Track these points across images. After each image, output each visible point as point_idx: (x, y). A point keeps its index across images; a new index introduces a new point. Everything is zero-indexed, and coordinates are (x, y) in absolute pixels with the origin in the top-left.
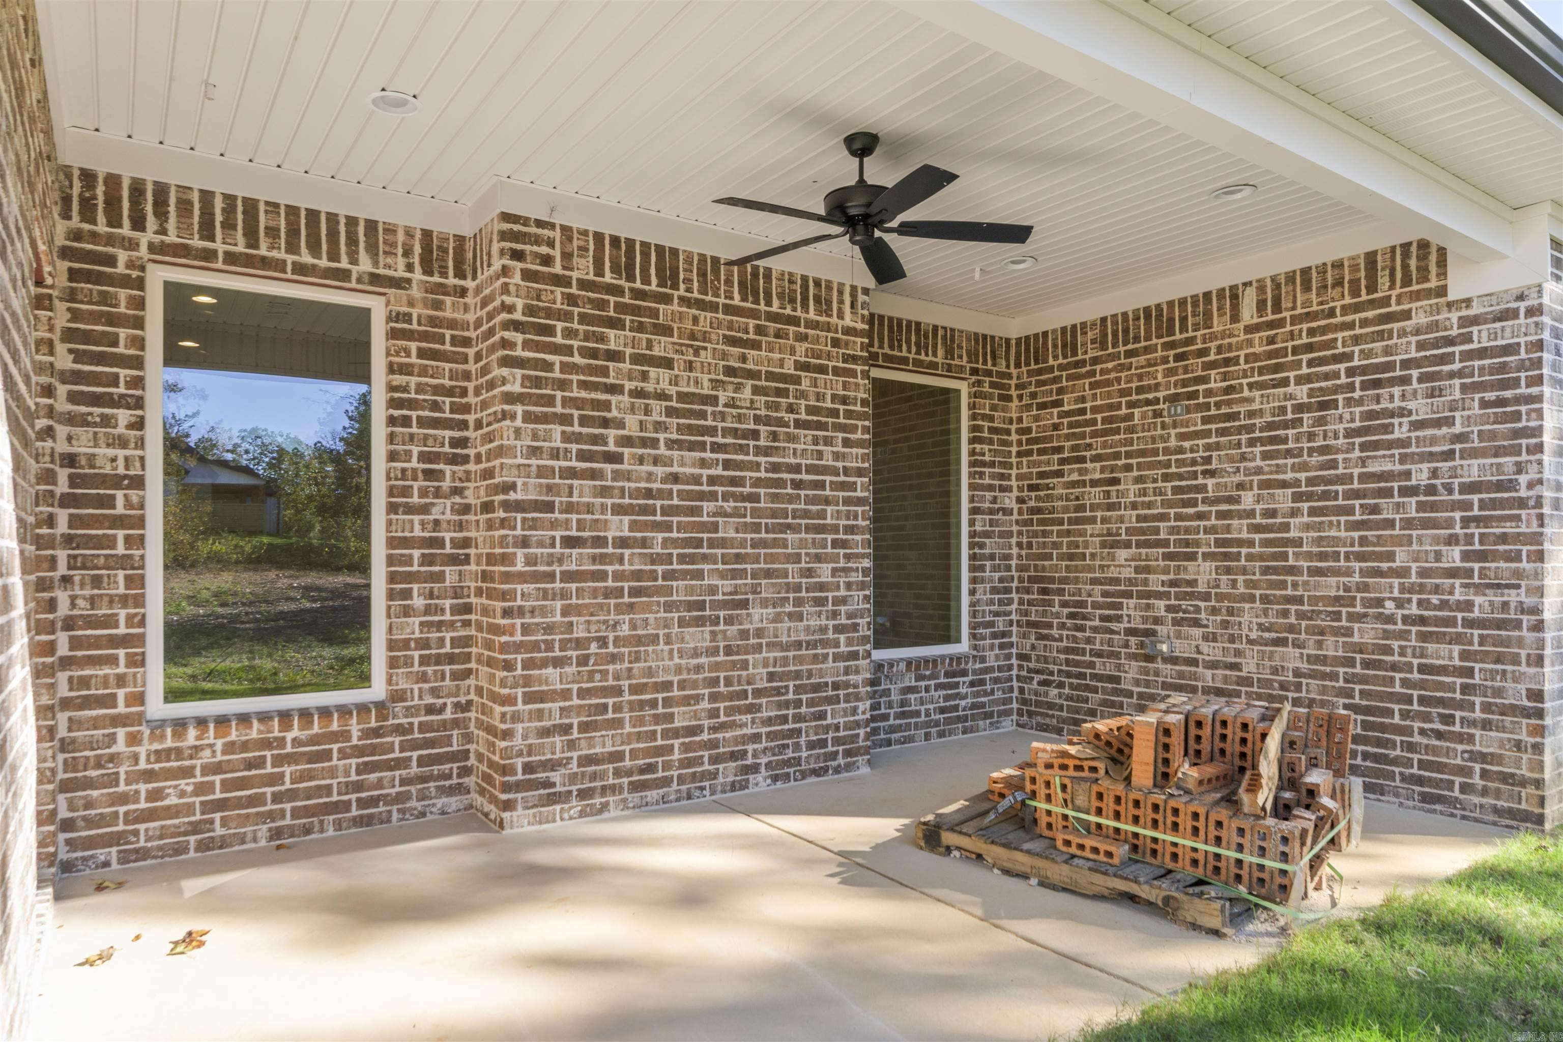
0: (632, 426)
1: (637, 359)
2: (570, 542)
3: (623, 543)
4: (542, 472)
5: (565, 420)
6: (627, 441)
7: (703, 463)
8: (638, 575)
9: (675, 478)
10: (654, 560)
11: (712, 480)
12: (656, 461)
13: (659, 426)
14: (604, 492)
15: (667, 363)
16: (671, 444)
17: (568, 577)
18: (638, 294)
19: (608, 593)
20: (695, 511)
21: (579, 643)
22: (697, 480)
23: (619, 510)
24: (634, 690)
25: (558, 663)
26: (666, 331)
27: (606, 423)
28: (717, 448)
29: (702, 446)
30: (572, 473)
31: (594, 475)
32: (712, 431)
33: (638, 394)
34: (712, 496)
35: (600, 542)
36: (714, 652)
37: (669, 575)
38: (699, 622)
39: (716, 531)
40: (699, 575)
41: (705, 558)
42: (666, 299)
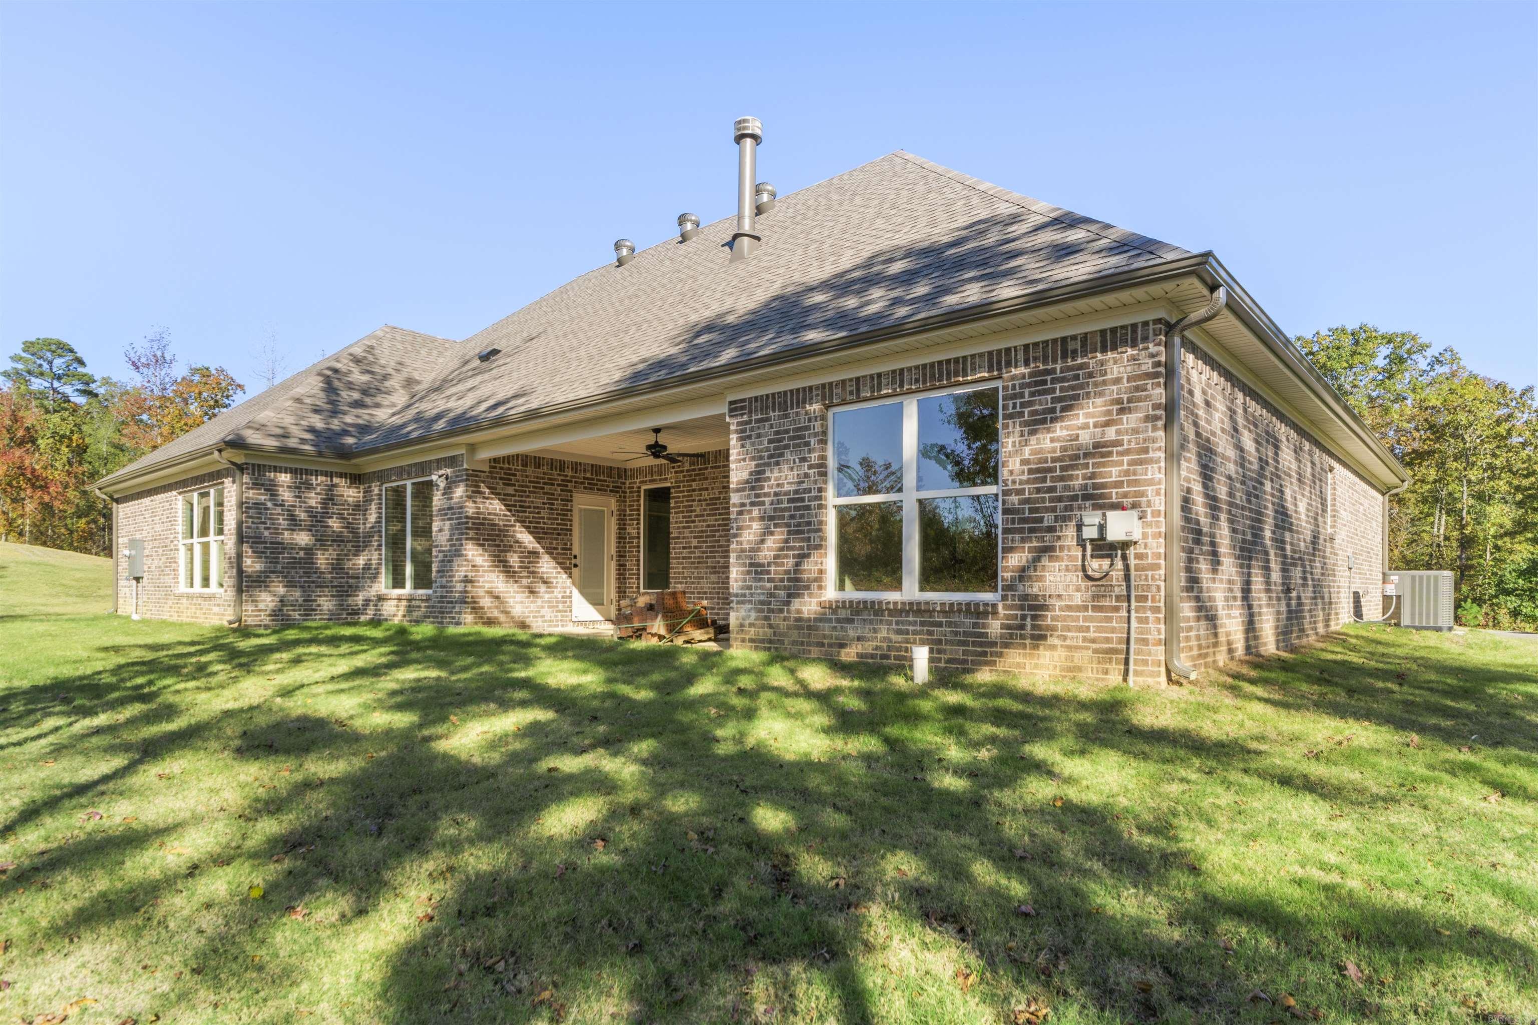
0: (698, 512)
1: (700, 490)
2: (684, 548)
3: (695, 547)
4: (679, 528)
5: (682, 512)
6: (696, 516)
7: (716, 520)
8: (699, 557)
10: (703, 552)
11: (719, 525)
12: (704, 521)
13: (705, 510)
14: (691, 532)
15: (707, 489)
16: (708, 515)
17: (684, 558)
18: (700, 469)
19: (693, 563)
20: (714, 536)
21: (685, 578)
22: (714, 526)
23: (695, 537)
24: (699, 593)
25: (681, 583)
26: (706, 479)
27: (691, 511)
28: (720, 514)
29: (715, 515)
30: (684, 528)
31: (689, 527)
32: (718, 509)
33: (699, 501)
34: (718, 531)
35: (690, 547)
36: (718, 583)
37: (707, 557)
38: (715, 573)
40: (715, 557)
41: (717, 552)
42: (706, 469)
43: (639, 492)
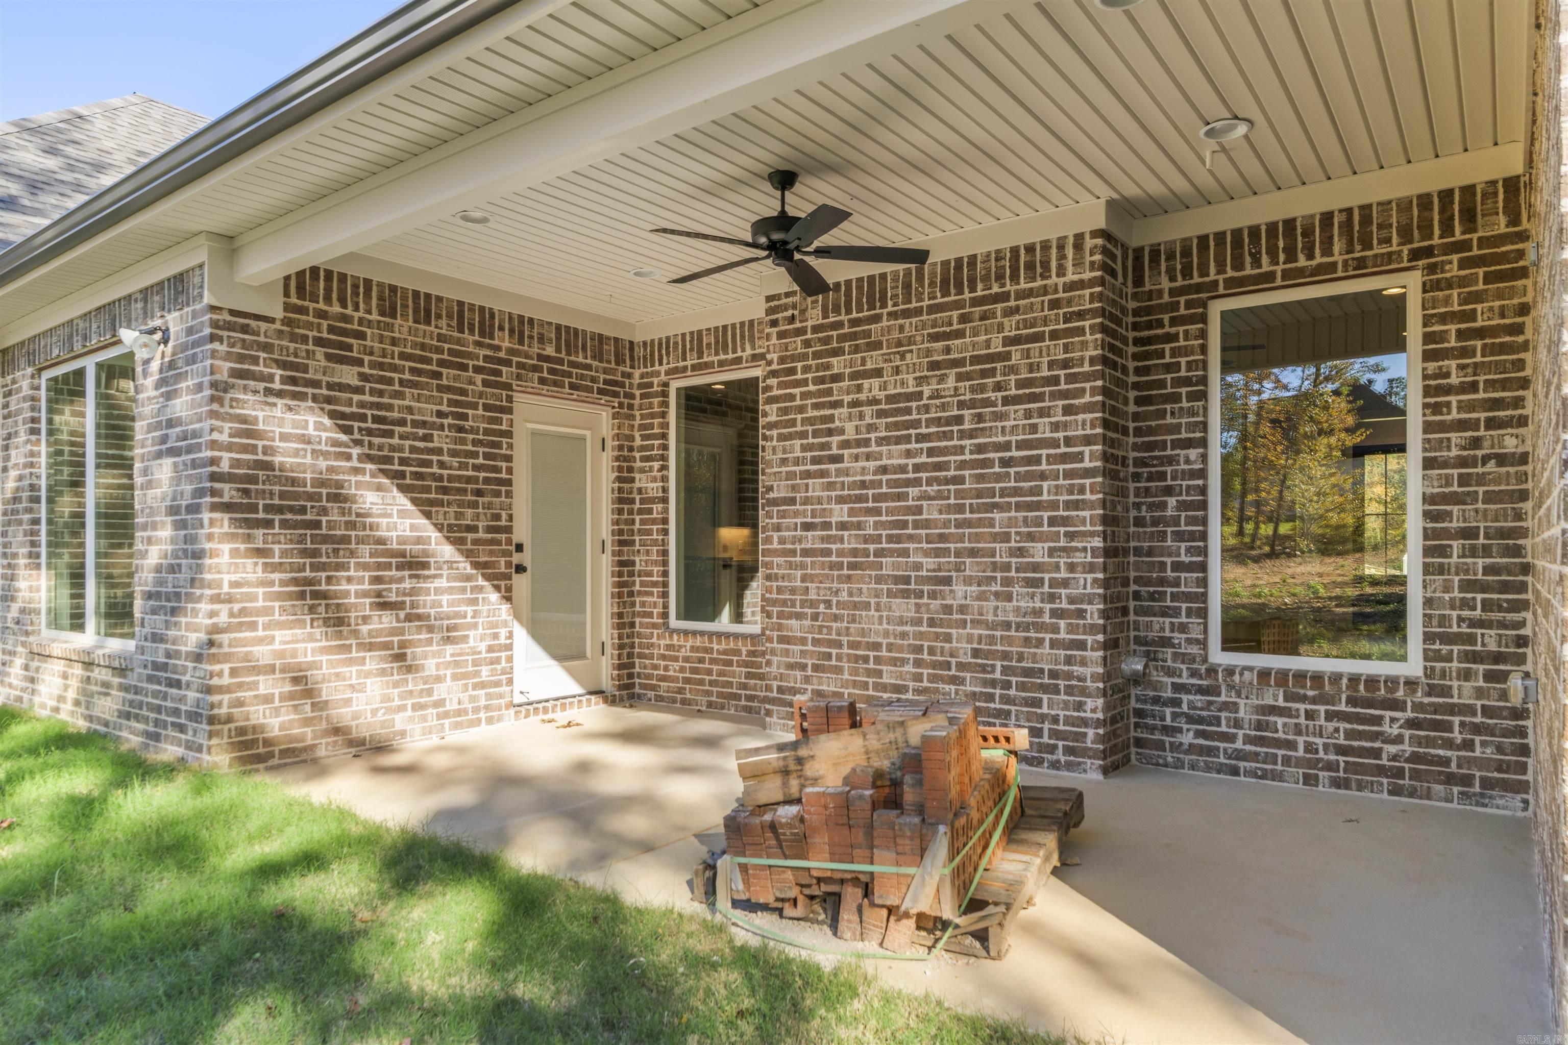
0: (850, 434)
1: (854, 376)
2: (807, 527)
3: (843, 526)
4: (790, 476)
5: (803, 435)
6: (845, 445)
7: (909, 454)
8: (854, 552)
9: (884, 470)
10: (867, 539)
11: (917, 468)
12: (868, 457)
13: (871, 428)
14: (830, 486)
15: (878, 373)
16: (881, 441)
17: (806, 553)
18: (855, 323)
19: (833, 565)
20: (900, 497)
21: (813, 604)
22: (903, 469)
23: (841, 500)
24: (853, 645)
25: (799, 616)
26: (877, 345)
27: (830, 432)
28: (921, 438)
29: (907, 439)
30: (807, 475)
31: (823, 474)
32: (916, 424)
33: (855, 404)
34: (917, 482)
35: (827, 526)
36: (918, 622)
37: (879, 553)
38: (906, 594)
39: (921, 513)
40: (905, 553)
41: (911, 538)
42: (877, 319)
43: (665, 394)
